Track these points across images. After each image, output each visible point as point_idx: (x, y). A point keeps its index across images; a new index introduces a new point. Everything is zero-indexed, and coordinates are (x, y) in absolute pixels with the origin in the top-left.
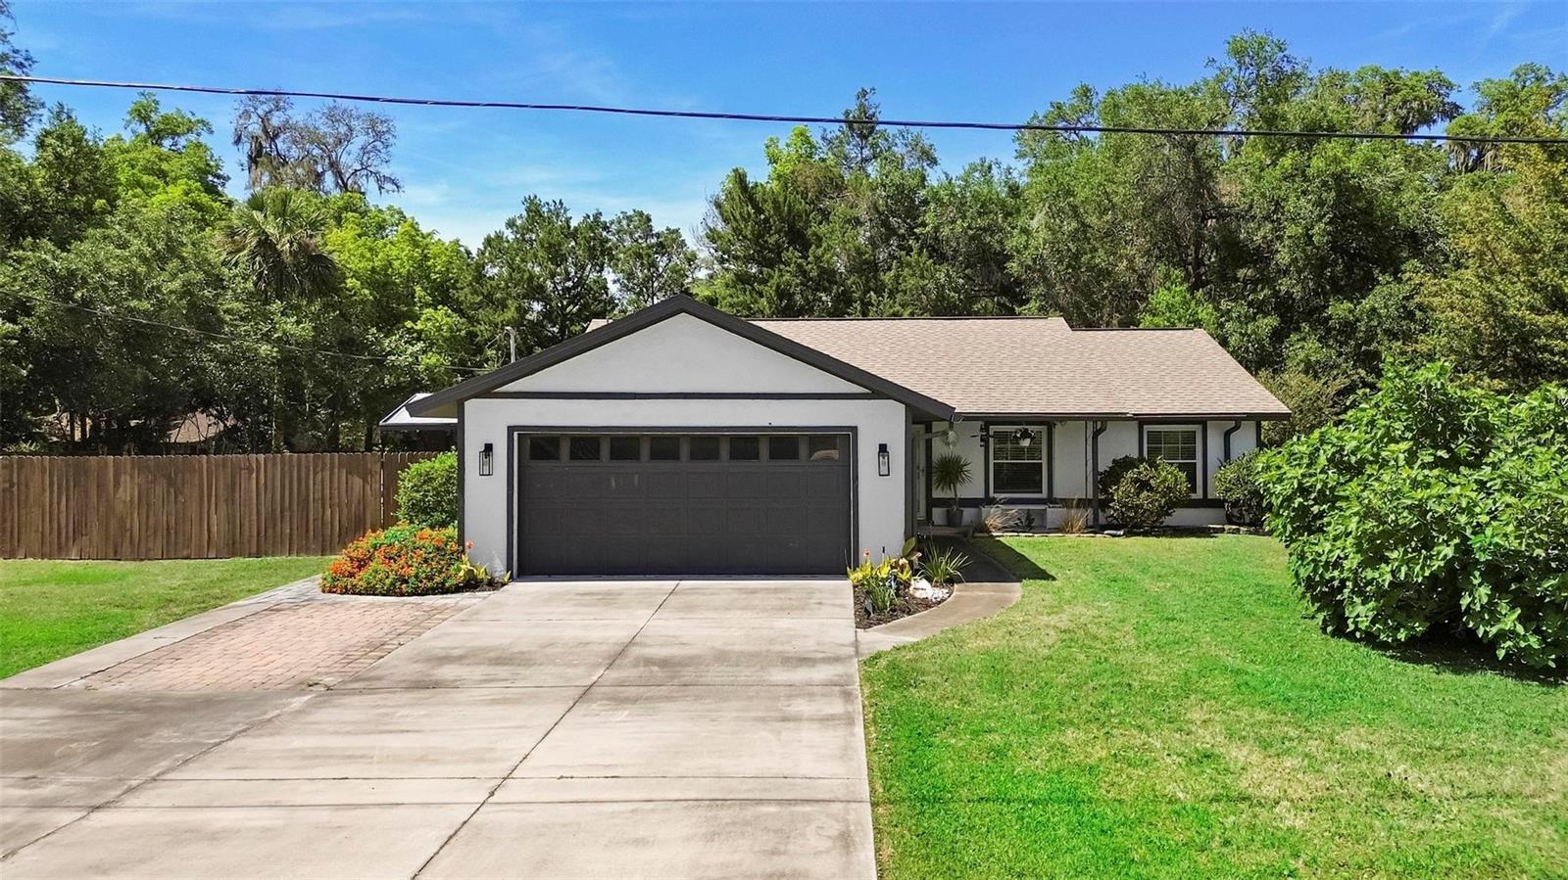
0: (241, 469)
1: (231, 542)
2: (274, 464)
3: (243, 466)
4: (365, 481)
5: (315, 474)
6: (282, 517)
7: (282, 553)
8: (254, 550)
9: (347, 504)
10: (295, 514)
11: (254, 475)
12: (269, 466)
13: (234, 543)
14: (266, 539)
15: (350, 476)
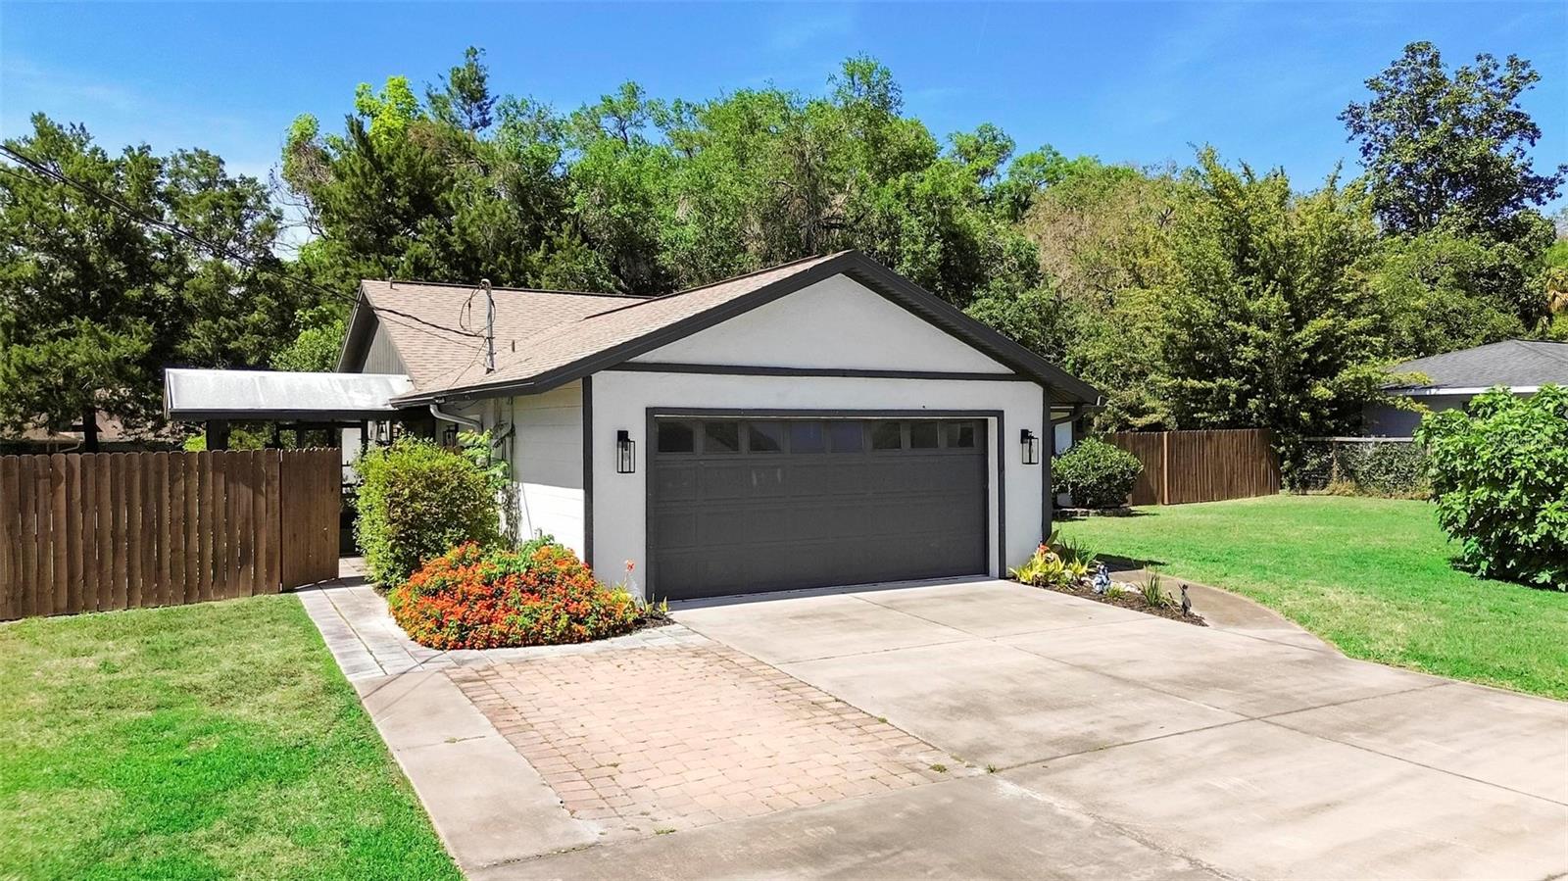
0: (37, 477)
1: (20, 594)
2: (99, 471)
3: (41, 474)
4: (256, 491)
5: (173, 481)
6: (115, 550)
7: (115, 606)
8: (63, 603)
9: (227, 524)
10: (138, 543)
11: (63, 486)
12: (91, 475)
13: (24, 597)
14: (85, 584)
15: (231, 485)
